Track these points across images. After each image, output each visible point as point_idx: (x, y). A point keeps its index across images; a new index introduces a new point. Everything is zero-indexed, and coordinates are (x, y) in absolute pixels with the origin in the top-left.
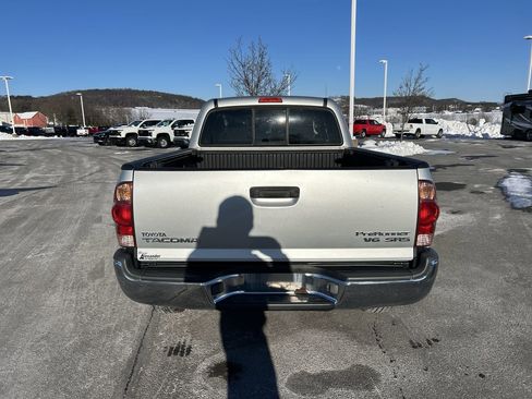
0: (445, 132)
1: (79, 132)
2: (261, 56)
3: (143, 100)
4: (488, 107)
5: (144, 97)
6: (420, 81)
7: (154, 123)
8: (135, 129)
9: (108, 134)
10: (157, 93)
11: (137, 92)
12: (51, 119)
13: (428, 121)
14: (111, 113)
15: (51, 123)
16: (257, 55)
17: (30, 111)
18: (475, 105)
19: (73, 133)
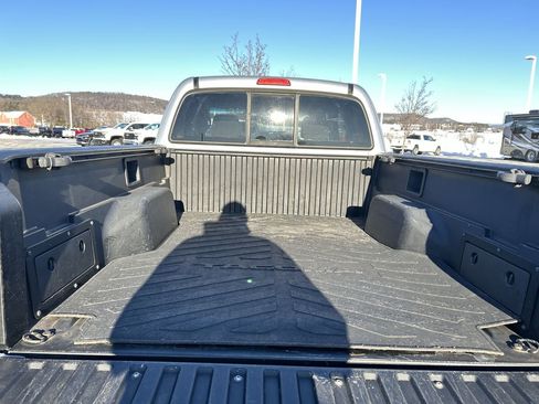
0: (442, 150)
1: (64, 133)
2: (259, 56)
3: (136, 105)
4: (480, 127)
5: (137, 102)
6: (423, 95)
7: (142, 126)
8: (120, 132)
9: (91, 136)
10: (151, 99)
11: (130, 97)
12: (39, 119)
13: (426, 138)
14: (101, 116)
15: (39, 124)
16: (254, 55)
17: (18, 110)
18: (468, 125)
19: (58, 133)
